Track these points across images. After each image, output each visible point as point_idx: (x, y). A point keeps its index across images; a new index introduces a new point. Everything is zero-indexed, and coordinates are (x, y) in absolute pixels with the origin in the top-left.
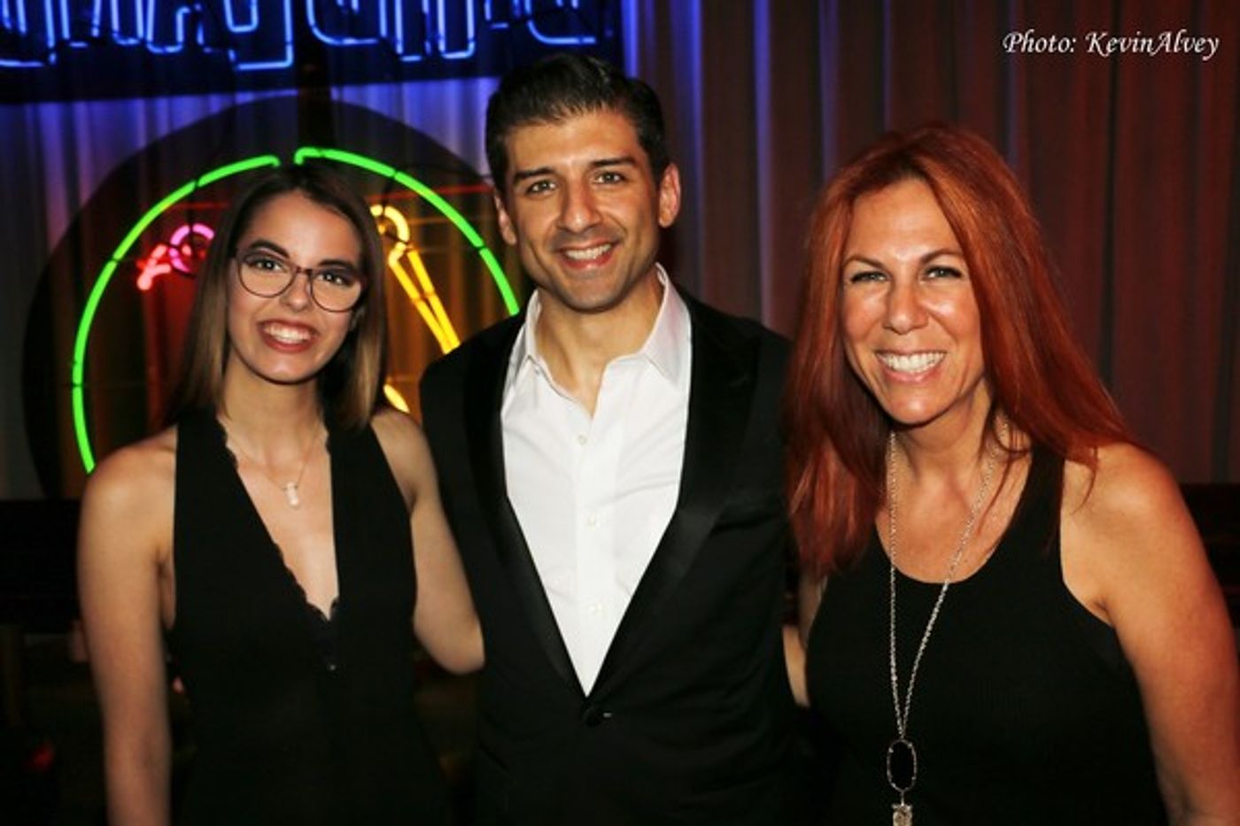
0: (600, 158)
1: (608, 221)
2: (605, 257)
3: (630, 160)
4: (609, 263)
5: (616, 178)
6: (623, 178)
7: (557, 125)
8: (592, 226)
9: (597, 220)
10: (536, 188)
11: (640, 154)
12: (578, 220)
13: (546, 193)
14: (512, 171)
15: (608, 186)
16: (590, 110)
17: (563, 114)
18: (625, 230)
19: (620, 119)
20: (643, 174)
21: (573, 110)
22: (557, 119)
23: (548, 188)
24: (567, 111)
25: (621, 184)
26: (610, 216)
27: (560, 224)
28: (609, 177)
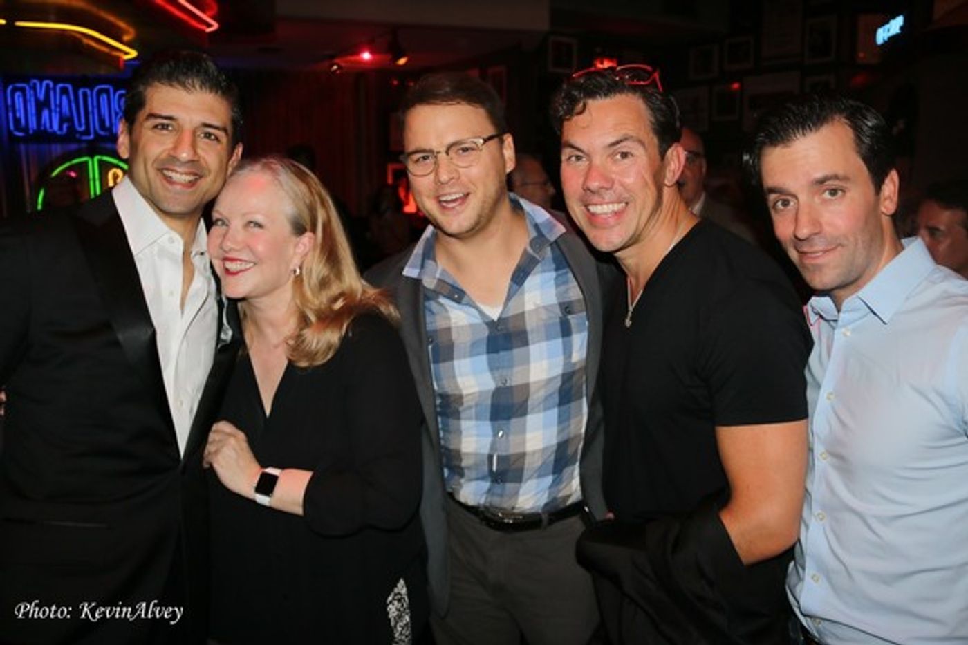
0: (208, 122)
1: (202, 161)
2: (192, 184)
3: (225, 130)
4: (193, 189)
5: (213, 137)
6: (217, 139)
7: (188, 92)
8: (192, 161)
9: (196, 159)
10: (160, 127)
11: (229, 128)
12: (185, 155)
13: (165, 132)
14: (147, 110)
15: (207, 140)
16: (211, 92)
17: (194, 87)
18: (210, 171)
19: (225, 103)
20: (228, 141)
21: (201, 87)
22: (188, 88)
23: (167, 129)
24: (197, 87)
25: (215, 142)
26: (204, 159)
27: (172, 153)
28: (208, 135)
